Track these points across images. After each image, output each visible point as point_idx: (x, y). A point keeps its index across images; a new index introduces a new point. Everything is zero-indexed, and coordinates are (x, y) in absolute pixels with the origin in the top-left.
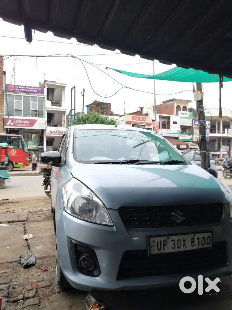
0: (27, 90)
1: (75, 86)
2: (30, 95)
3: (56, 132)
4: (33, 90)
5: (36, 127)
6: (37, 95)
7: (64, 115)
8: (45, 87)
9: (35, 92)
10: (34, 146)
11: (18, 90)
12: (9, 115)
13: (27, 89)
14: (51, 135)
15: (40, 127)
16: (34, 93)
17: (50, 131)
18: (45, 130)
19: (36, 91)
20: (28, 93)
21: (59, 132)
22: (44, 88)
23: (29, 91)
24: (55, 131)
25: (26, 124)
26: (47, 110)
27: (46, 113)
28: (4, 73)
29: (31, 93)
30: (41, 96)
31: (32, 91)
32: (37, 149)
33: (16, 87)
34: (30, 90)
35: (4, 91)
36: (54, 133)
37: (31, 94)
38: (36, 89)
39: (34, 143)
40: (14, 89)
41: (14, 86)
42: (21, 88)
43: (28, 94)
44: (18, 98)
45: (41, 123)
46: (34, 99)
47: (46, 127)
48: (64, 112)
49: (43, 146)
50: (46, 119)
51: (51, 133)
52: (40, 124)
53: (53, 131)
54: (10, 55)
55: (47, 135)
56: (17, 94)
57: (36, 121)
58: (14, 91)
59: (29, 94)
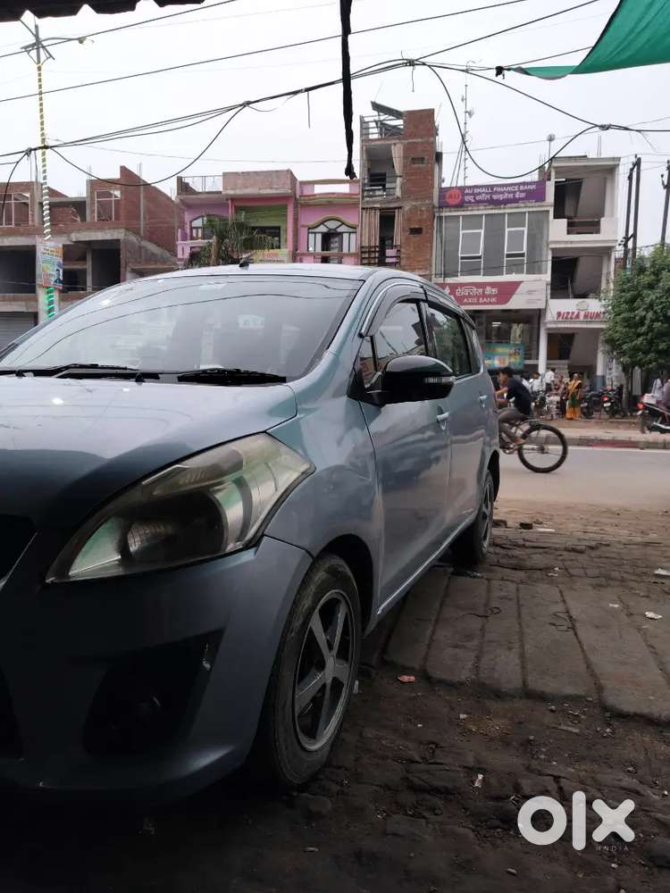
0: (495, 197)
1: (639, 159)
2: (504, 208)
3: (578, 316)
4: (515, 192)
5: (517, 302)
6: (526, 207)
7: (609, 259)
8: (549, 179)
9: (520, 199)
10: (512, 360)
11: (470, 198)
12: (446, 275)
13: (496, 193)
14: (560, 326)
15: (529, 301)
16: (515, 200)
17: (559, 314)
18: (545, 309)
19: (523, 195)
20: (497, 203)
21: (586, 316)
22: (548, 183)
23: (501, 197)
24: (573, 313)
25: (490, 296)
26: (553, 250)
27: (550, 258)
28: (439, 157)
29: (506, 202)
30: (535, 207)
31: (511, 196)
32: (521, 367)
33: (467, 191)
34: (506, 196)
35: (434, 207)
36: (571, 318)
37: (509, 205)
38: (522, 188)
39: (512, 351)
40: (461, 198)
41: (462, 189)
42: (479, 194)
43: (500, 209)
44: (473, 221)
45: (532, 290)
46: (517, 219)
47: (547, 301)
48: (607, 251)
49: (537, 359)
50: (547, 277)
51: (560, 319)
52: (530, 292)
53: (568, 313)
54: (241, 105)
55: (549, 326)
56: (468, 213)
57: (516, 284)
58: (460, 206)
59: (502, 206)
